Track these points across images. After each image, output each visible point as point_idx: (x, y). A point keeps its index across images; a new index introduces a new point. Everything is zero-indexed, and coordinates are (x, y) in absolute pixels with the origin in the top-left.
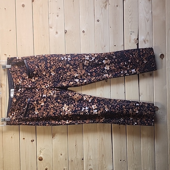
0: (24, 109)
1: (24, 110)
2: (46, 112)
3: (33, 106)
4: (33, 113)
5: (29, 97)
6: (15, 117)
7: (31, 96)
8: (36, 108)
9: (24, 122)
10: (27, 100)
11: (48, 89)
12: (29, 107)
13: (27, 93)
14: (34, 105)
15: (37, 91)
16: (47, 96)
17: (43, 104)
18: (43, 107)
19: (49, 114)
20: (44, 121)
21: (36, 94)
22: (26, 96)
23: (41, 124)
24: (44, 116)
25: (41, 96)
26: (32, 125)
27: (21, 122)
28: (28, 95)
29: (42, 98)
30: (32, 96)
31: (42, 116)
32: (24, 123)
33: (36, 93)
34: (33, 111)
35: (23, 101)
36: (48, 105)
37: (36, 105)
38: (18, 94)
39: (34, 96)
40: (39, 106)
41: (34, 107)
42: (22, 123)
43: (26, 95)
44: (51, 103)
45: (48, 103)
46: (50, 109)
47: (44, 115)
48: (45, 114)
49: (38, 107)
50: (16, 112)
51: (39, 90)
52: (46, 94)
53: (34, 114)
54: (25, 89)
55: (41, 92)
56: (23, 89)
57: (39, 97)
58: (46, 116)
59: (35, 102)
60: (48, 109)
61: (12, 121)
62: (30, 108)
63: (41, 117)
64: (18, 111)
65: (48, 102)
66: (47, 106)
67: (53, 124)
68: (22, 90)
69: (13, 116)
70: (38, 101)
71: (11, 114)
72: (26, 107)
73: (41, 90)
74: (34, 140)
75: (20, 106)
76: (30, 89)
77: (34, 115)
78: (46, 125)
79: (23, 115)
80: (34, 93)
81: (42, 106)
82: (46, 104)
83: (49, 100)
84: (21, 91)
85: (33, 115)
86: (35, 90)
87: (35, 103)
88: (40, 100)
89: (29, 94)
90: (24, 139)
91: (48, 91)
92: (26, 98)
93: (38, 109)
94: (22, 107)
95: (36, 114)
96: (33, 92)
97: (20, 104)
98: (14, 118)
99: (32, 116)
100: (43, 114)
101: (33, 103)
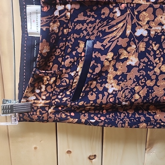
0: (73, 74)
1: (71, 78)
2: (143, 87)
3: (103, 66)
4: (101, 89)
5: (88, 34)
6: (44, 98)
7: (95, 32)
8: (112, 73)
9: (73, 114)
10: (82, 45)
11: (155, 10)
12: (90, 71)
13: (83, 22)
14: (106, 63)
15: (118, 14)
16: (149, 32)
17: (133, 60)
18: (134, 73)
19: (153, 95)
20: (131, 112)
21: (113, 26)
22: (81, 31)
23: (124, 123)
24: (136, 100)
25: (128, 32)
26: (96, 124)
27: (64, 116)
28: (86, 30)
29: (134, 41)
30: (101, 31)
31: (128, 100)
32: (72, 117)
33: (114, 23)
34: (101, 83)
35: (69, 50)
36: (152, 65)
37: (113, 63)
38: (55, 27)
39: (105, 33)
40: (122, 68)
41: (104, 69)
42: (66, 119)
43: (78, 27)
44: (160, 59)
45: (152, 58)
46: (157, 79)
47: (137, 97)
48: (138, 93)
49: (116, 69)
50: (48, 84)
51: (123, 12)
52: (147, 27)
53: (102, 93)
54: (77, 7)
55: (132, 19)
56: (69, 6)
57: (123, 36)
58: (140, 101)
59: (110, 55)
60: (149, 78)
61: (36, 111)
62: (92, 74)
63: (126, 101)
64: (55, 82)
65: (152, 53)
66: (148, 67)
67: (159, 124)
68: (65, 9)
69: (40, 94)
70: (121, 51)
71: (33, 91)
72: (79, 69)
73: (133, 10)
74: (95, 156)
75: (59, 64)
76: (95, 8)
77: (105, 97)
78: (138, 127)
79: (68, 93)
80: (105, 23)
81: (130, 67)
82: (144, 62)
83: (155, 49)
84: (65, 16)
85: (100, 96)
86: (111, 10)
87: (107, 59)
88: (126, 49)
89: (90, 25)
90: (69, 152)
91: (156, 17)
92: (80, 39)
93: (116, 77)
94: (67, 69)
95: (109, 94)
96: (104, 20)
97: (60, 59)
98: (41, 103)
99: (97, 98)
100: (134, 93)
101: (103, 58)
